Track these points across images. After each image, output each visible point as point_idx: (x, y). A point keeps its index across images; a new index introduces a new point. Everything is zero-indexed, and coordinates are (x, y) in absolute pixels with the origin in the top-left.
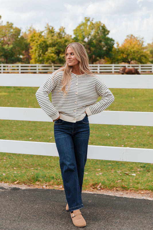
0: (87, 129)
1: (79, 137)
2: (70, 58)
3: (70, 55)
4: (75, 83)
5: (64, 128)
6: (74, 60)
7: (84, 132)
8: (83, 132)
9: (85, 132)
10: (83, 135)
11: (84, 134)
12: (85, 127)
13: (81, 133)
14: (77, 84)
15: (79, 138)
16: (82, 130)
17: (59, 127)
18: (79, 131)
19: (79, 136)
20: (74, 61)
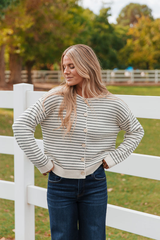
0: (102, 189)
1: (90, 203)
2: (69, 73)
3: (68, 68)
4: (83, 113)
5: (63, 188)
6: (74, 75)
7: (98, 195)
8: (96, 195)
9: (100, 194)
10: (96, 199)
11: (97, 197)
12: (98, 185)
13: (93, 195)
14: (86, 114)
15: (90, 205)
16: (94, 192)
17: (55, 187)
18: (88, 193)
19: (89, 201)
20: (75, 77)
